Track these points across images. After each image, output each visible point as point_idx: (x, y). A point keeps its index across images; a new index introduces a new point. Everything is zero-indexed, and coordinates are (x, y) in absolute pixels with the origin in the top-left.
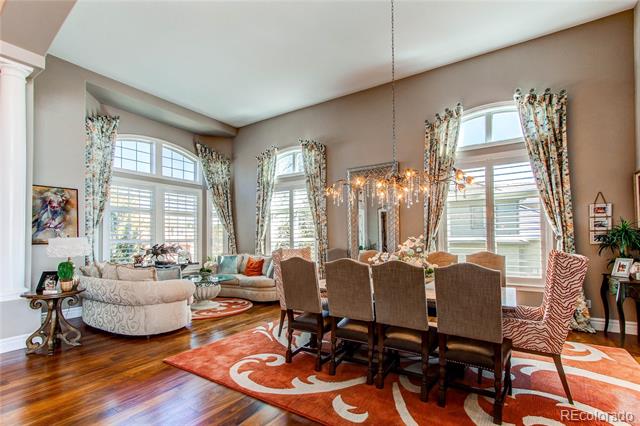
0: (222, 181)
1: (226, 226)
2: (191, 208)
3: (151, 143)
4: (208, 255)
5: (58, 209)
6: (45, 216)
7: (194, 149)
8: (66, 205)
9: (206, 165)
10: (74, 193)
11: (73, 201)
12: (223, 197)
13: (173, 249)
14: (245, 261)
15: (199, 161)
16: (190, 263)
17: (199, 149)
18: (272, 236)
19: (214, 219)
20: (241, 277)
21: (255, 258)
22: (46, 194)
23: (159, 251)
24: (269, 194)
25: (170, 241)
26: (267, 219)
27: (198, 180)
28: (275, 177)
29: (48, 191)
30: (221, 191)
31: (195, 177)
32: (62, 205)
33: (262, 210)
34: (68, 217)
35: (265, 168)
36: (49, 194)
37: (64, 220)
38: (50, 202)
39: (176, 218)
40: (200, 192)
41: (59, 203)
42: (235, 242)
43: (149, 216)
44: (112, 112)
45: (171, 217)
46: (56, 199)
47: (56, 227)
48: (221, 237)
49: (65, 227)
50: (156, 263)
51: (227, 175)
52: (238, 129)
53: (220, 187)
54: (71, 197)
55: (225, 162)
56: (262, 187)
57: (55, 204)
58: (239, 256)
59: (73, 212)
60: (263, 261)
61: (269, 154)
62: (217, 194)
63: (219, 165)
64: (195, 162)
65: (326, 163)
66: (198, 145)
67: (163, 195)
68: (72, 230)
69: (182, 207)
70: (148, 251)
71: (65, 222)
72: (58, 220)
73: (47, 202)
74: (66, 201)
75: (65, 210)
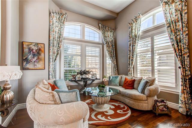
0: (111, 40)
1: (113, 61)
2: (97, 54)
3: (81, 26)
4: (105, 75)
5: (36, 53)
6: (30, 56)
7: (98, 27)
9: (104, 34)
10: (43, 45)
11: (43, 49)
12: (111, 48)
13: (89, 72)
14: (123, 80)
15: (100, 32)
16: (96, 79)
17: (100, 26)
18: (138, 66)
19: (107, 58)
20: (121, 89)
21: (129, 78)
22: (30, 46)
23: (83, 73)
24: (137, 41)
25: (89, 68)
26: (135, 56)
28: (140, 31)
29: (31, 44)
30: (110, 45)
31: (99, 40)
32: (38, 51)
33: (132, 51)
34: (40, 57)
35: (134, 28)
36: (31, 46)
37: (38, 58)
38: (32, 50)
39: (91, 58)
40: (101, 46)
41: (36, 50)
42: (117, 69)
43: (80, 57)
44: (64, 12)
45: (89, 58)
46: (35, 48)
47: (35, 62)
48: (110, 67)
49: (39, 62)
50: (81, 78)
51: (113, 37)
52: (118, 14)
53: (110, 43)
54: (41, 47)
55: (112, 31)
56: (131, 39)
57: (34, 51)
58: (120, 76)
59: (42, 54)
60: (134, 80)
61: (136, 19)
62: (108, 46)
63: (109, 33)
64: (99, 33)
65: (188, 9)
66: (100, 25)
67: (86, 48)
68: (42, 63)
69: (93, 53)
70: (77, 73)
71: (39, 59)
72: (36, 58)
73: (30, 50)
74: (39, 49)
75: (39, 54)
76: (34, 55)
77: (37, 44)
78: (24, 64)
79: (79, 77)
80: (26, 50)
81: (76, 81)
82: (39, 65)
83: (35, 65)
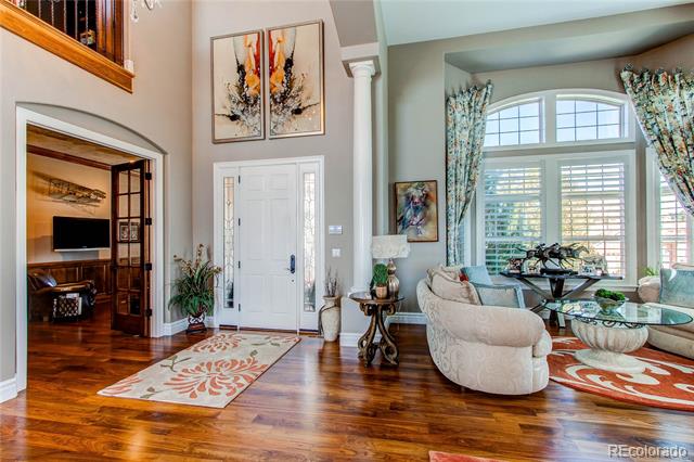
0: (683, 123)
2: (614, 185)
3: (540, 101)
5: (420, 204)
6: (409, 213)
8: (426, 200)
9: (644, 103)
10: (433, 185)
11: (433, 194)
13: (572, 253)
15: (627, 101)
16: (605, 276)
17: (626, 79)
19: (664, 199)
22: (409, 190)
23: (546, 254)
27: (626, 135)
30: (679, 143)
31: (621, 131)
32: (423, 199)
34: (428, 212)
36: (411, 190)
37: (424, 216)
38: (413, 198)
40: (632, 153)
41: (420, 198)
43: (538, 204)
44: (483, 78)
45: (576, 202)
47: (417, 224)
49: (426, 224)
50: (543, 270)
57: (416, 200)
59: (433, 207)
62: (668, 151)
63: (673, 94)
64: (621, 106)
66: (625, 74)
67: (559, 170)
68: (431, 226)
69: (594, 185)
70: (528, 253)
71: (426, 219)
72: (419, 216)
73: (410, 199)
74: (427, 196)
75: (426, 205)
76: (416, 209)
77: (422, 183)
79: (532, 265)
80: (402, 200)
81: (522, 277)
82: (427, 232)
83: (418, 232)
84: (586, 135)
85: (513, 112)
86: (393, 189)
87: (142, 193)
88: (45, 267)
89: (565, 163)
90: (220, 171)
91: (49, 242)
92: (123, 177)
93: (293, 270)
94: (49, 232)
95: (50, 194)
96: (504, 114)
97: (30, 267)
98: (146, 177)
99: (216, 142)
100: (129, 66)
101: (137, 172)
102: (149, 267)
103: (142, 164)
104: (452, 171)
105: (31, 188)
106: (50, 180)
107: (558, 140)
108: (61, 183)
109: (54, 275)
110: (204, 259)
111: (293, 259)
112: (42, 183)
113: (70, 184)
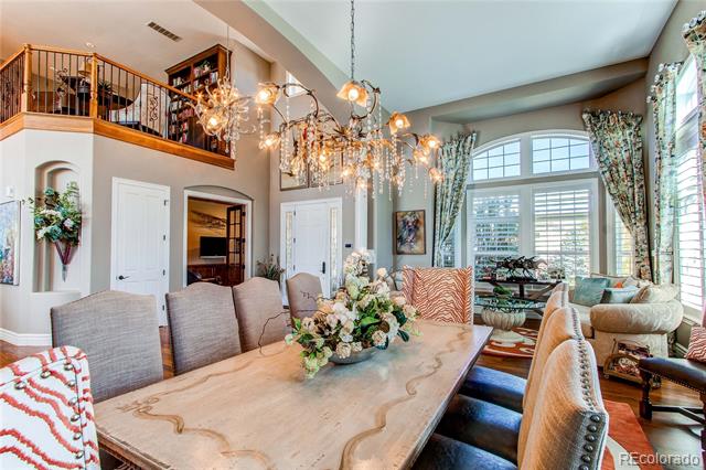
2: (584, 207)
3: (521, 141)
5: (413, 227)
7: (580, 125)
8: (417, 224)
10: (421, 213)
11: (421, 220)
12: (626, 182)
13: (532, 264)
17: (586, 119)
22: (405, 217)
23: (512, 265)
25: (548, 253)
27: (594, 165)
29: (406, 215)
30: (622, 173)
32: (415, 224)
34: (419, 232)
37: (415, 235)
38: (408, 223)
39: (558, 223)
40: (596, 181)
41: (413, 223)
45: (549, 223)
46: (410, 219)
47: (411, 241)
49: (416, 242)
51: (635, 144)
52: (648, 58)
53: (620, 169)
54: (420, 217)
57: (410, 224)
59: (422, 229)
62: (616, 180)
64: (588, 140)
66: (585, 116)
67: (533, 196)
68: (420, 243)
69: (567, 208)
70: (498, 263)
71: (417, 237)
72: (412, 236)
73: (406, 223)
74: (417, 221)
75: (416, 228)
76: (410, 230)
77: (414, 212)
78: (399, 244)
79: (503, 274)
80: (401, 224)
81: (493, 281)
82: (417, 247)
83: (411, 247)
84: (560, 166)
85: (499, 151)
86: (395, 216)
87: (240, 224)
88: (196, 267)
89: (539, 191)
90: (285, 208)
91: (198, 252)
92: (232, 213)
93: (324, 271)
94: (198, 246)
95: (199, 223)
96: (491, 153)
97: (189, 267)
98: (243, 214)
99: (282, 190)
100: (233, 157)
101: (238, 212)
102: (244, 267)
103: (240, 207)
104: (439, 202)
105: (190, 220)
106: (199, 214)
107: (535, 172)
108: (204, 216)
109: (200, 272)
110: (275, 263)
111: (324, 264)
112: (195, 217)
113: (208, 216)
